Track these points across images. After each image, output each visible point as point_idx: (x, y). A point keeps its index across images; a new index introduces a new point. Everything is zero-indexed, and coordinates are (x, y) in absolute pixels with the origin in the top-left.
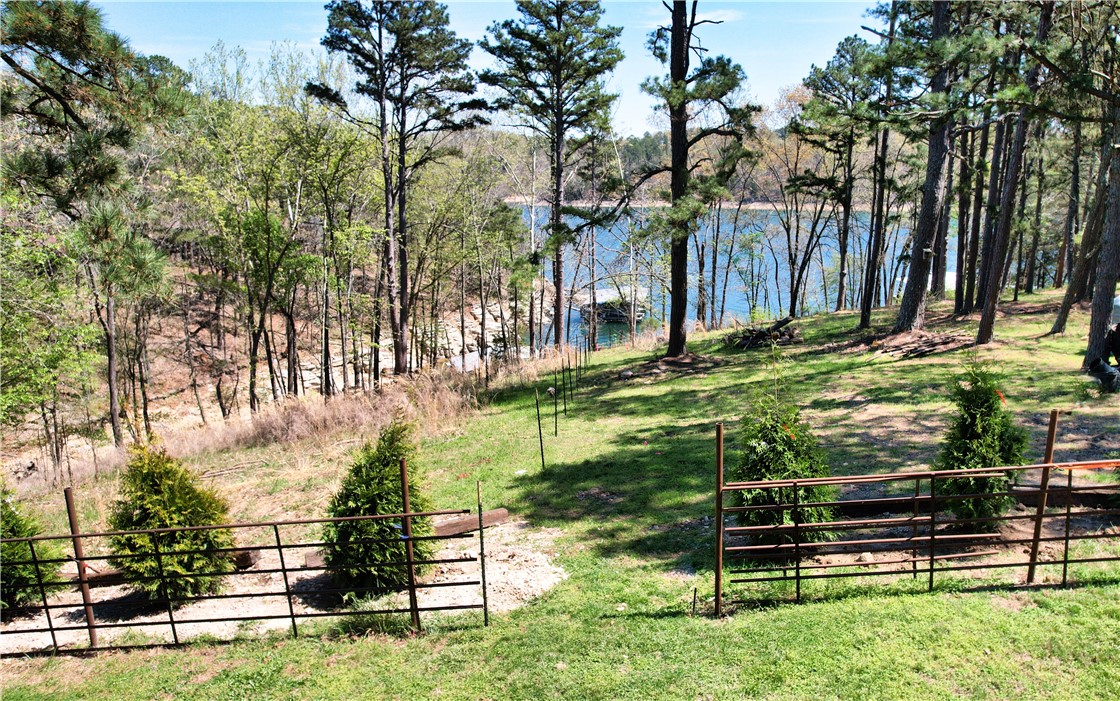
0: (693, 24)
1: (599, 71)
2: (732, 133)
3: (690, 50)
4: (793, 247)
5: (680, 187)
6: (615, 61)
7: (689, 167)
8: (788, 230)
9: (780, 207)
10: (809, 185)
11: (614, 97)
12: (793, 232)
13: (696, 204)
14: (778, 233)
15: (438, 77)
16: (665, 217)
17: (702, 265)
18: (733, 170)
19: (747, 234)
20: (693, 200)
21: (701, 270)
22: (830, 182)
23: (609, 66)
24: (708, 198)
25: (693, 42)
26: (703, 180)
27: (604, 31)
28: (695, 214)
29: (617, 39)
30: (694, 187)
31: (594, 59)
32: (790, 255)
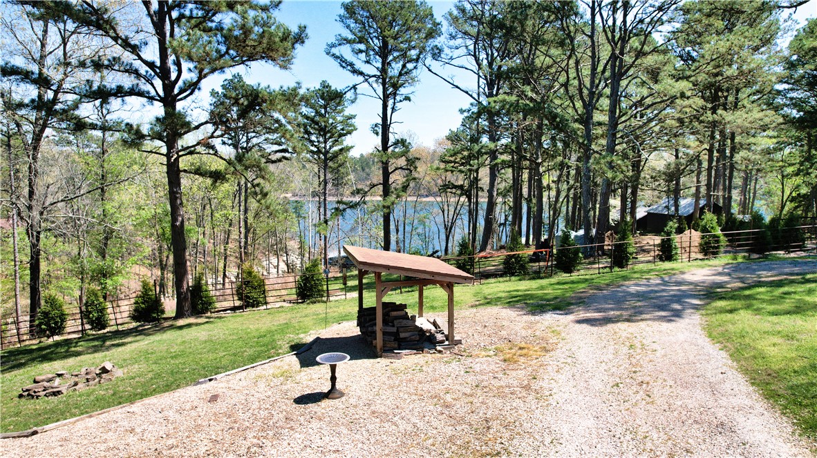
0: (390, 123)
1: (345, 135)
2: (407, 169)
3: (390, 134)
4: (446, 220)
5: (386, 193)
6: (352, 130)
7: (390, 183)
8: (443, 212)
9: (439, 199)
10: (451, 189)
11: (352, 147)
12: (446, 212)
13: (393, 199)
14: (439, 213)
15: (263, 138)
16: (381, 204)
17: (397, 231)
18: (409, 185)
19: (422, 214)
20: (392, 198)
21: (397, 233)
22: (461, 187)
23: (350, 133)
24: (398, 196)
25: (391, 130)
26: (396, 189)
27: (347, 116)
28: (393, 203)
29: (353, 120)
30: (392, 192)
31: (343, 129)
32: (445, 225)
